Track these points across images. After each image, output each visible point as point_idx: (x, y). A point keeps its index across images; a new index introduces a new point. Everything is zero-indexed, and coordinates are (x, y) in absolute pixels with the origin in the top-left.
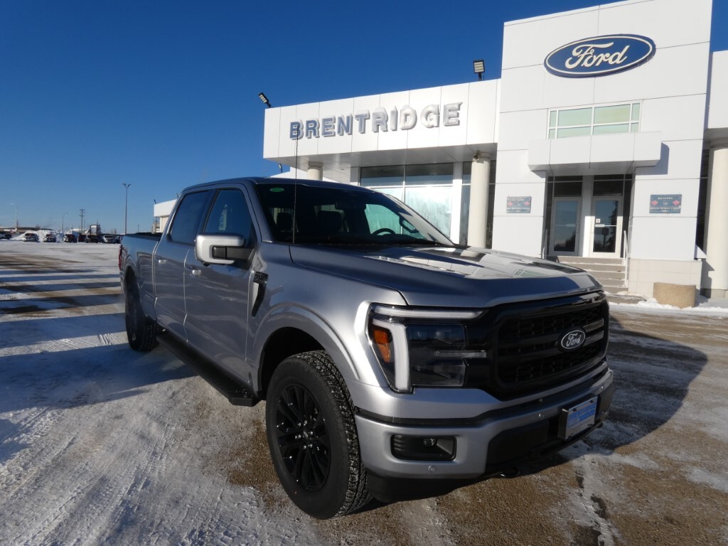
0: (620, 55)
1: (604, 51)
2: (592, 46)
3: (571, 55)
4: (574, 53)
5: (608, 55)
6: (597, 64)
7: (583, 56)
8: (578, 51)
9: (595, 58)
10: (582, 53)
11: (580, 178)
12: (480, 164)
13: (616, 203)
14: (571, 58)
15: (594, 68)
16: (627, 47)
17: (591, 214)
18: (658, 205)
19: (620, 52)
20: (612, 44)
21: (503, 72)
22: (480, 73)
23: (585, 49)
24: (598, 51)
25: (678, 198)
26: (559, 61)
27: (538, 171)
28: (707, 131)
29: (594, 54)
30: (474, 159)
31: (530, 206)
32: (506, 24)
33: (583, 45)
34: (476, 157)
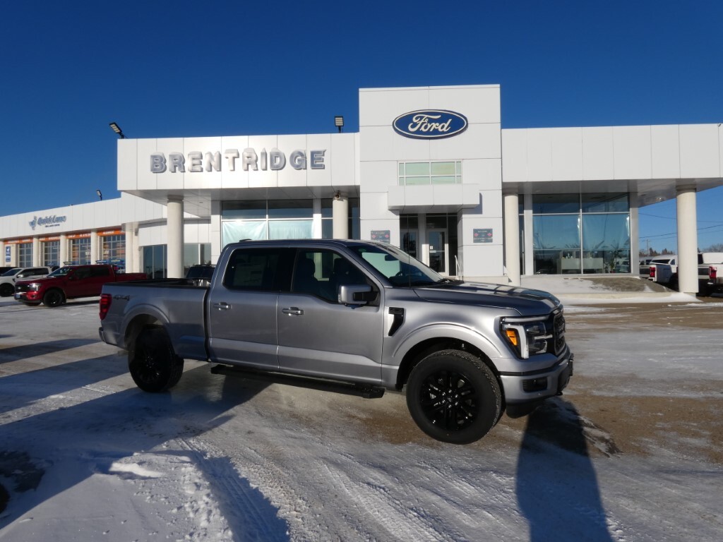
0: (446, 125)
1: (435, 121)
2: (426, 116)
3: (412, 122)
4: (414, 120)
5: (438, 124)
6: (431, 130)
7: (421, 122)
8: (417, 119)
9: (429, 126)
10: (420, 120)
11: (416, 215)
12: (340, 202)
13: (443, 234)
14: (412, 124)
15: (428, 133)
16: (450, 120)
17: (426, 243)
18: (478, 237)
19: (446, 123)
20: (439, 117)
21: (361, 129)
22: (340, 127)
23: (422, 118)
24: (431, 121)
25: (490, 231)
26: (403, 124)
27: (393, 210)
28: (503, 184)
29: (428, 122)
30: (336, 198)
31: (389, 238)
32: (360, 90)
33: (420, 114)
34: (338, 196)
